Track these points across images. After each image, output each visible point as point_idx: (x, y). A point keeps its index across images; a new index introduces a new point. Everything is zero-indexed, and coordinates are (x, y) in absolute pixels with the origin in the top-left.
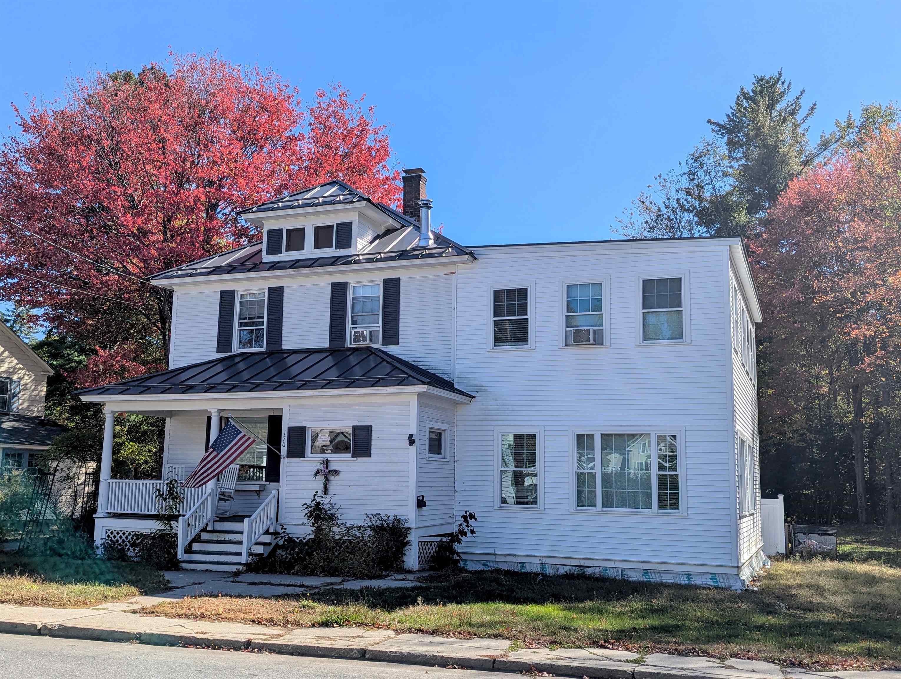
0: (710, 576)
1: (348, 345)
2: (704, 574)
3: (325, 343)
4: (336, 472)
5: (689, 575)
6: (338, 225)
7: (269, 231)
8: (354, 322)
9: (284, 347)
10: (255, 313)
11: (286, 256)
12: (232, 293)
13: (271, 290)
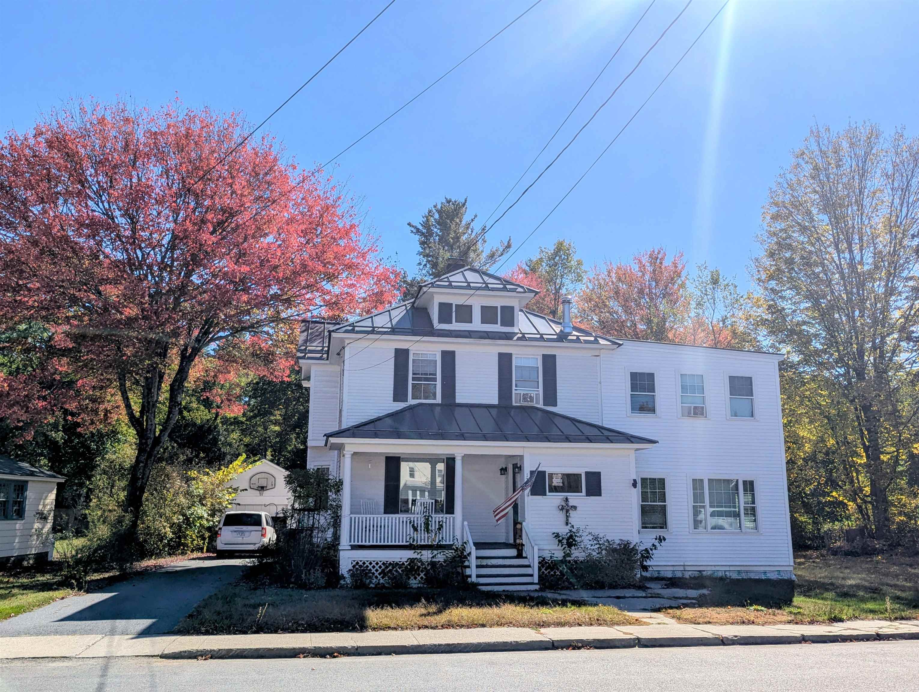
0: (777, 573)
1: (514, 404)
2: (773, 571)
3: (495, 401)
4: (575, 508)
5: (765, 573)
6: (502, 307)
7: (441, 304)
8: (516, 386)
9: (457, 401)
10: (429, 370)
11: (455, 326)
12: (407, 351)
13: (445, 354)
